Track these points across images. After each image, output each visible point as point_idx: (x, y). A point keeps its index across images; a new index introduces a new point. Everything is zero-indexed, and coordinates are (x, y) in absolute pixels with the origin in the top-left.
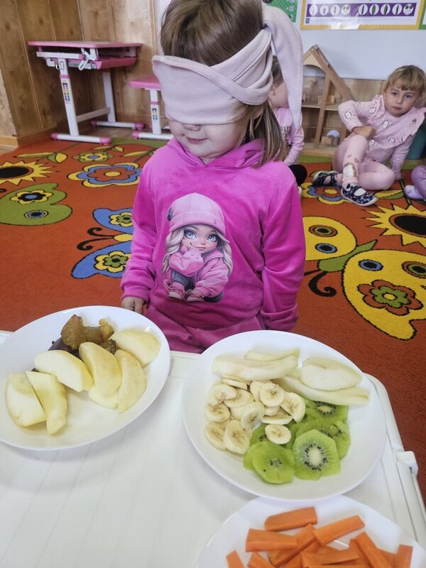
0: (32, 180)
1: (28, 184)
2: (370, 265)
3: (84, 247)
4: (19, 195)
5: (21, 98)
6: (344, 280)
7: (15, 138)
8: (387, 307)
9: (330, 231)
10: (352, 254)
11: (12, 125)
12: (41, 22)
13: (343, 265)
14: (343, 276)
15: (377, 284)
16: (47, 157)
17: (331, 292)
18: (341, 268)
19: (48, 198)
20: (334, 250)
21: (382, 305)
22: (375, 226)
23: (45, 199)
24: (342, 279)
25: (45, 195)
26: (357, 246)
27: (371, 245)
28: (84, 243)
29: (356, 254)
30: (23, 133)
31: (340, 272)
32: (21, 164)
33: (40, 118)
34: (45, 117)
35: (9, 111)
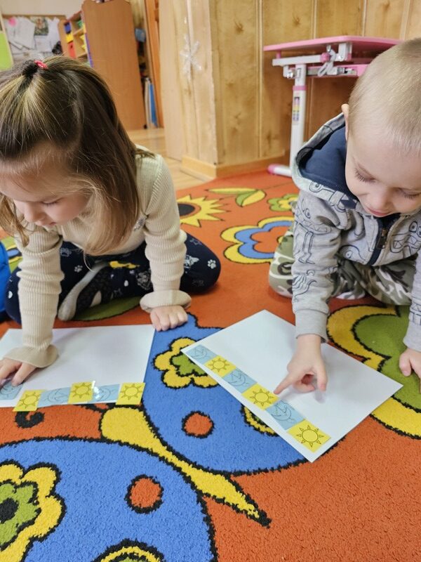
5: (236, 117)
7: (215, 167)
11: (215, 149)
12: (296, 23)
30: (228, 162)
33: (262, 142)
34: (269, 142)
35: (214, 132)
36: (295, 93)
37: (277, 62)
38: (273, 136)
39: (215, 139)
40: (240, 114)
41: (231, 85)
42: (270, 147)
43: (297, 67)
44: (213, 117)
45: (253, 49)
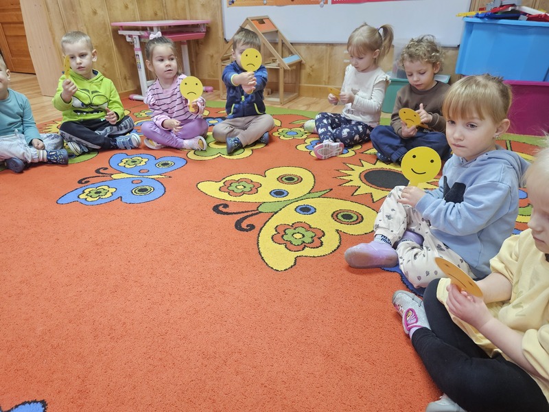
2: (306, 210)
3: (83, 182)
5: (104, 67)
9: (296, 179)
12: (126, 7)
22: (344, 178)
26: (309, 193)
28: (84, 179)
33: (121, 81)
34: (126, 82)
36: (136, 52)
37: (121, 32)
38: (127, 77)
42: (127, 84)
43: (134, 37)
45: (105, 24)
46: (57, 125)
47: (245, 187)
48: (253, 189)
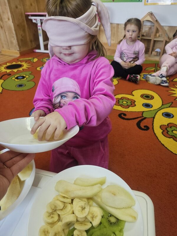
0: (22, 70)
1: (20, 71)
2: (168, 115)
4: (16, 77)
6: (154, 123)
7: (19, 52)
8: (174, 137)
9: (151, 97)
10: (160, 109)
11: (17, 46)
13: (155, 114)
14: (153, 120)
15: (170, 125)
16: (30, 60)
17: (147, 128)
18: (153, 116)
19: (27, 78)
20: (151, 106)
21: (171, 136)
23: (25, 79)
24: (153, 122)
25: (25, 77)
26: (163, 105)
27: (169, 105)
29: (162, 109)
30: (22, 50)
31: (153, 118)
32: (19, 63)
33: (29, 43)
35: (16, 41)
36: (39, 28)
37: (30, 18)
38: (32, 41)
39: (17, 43)
40: (22, 34)
41: (18, 25)
42: (32, 44)
43: (38, 20)
44: (15, 36)
46: (4, 67)
47: (127, 102)
48: (132, 103)
